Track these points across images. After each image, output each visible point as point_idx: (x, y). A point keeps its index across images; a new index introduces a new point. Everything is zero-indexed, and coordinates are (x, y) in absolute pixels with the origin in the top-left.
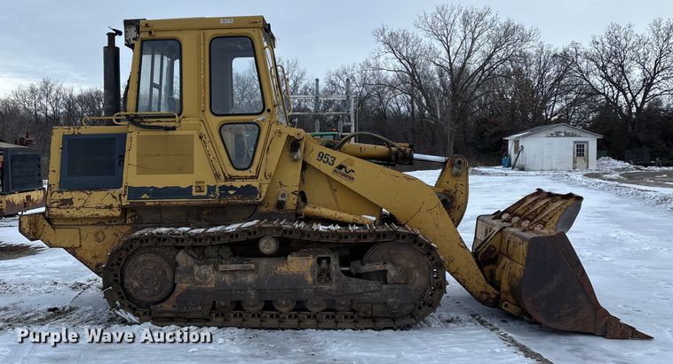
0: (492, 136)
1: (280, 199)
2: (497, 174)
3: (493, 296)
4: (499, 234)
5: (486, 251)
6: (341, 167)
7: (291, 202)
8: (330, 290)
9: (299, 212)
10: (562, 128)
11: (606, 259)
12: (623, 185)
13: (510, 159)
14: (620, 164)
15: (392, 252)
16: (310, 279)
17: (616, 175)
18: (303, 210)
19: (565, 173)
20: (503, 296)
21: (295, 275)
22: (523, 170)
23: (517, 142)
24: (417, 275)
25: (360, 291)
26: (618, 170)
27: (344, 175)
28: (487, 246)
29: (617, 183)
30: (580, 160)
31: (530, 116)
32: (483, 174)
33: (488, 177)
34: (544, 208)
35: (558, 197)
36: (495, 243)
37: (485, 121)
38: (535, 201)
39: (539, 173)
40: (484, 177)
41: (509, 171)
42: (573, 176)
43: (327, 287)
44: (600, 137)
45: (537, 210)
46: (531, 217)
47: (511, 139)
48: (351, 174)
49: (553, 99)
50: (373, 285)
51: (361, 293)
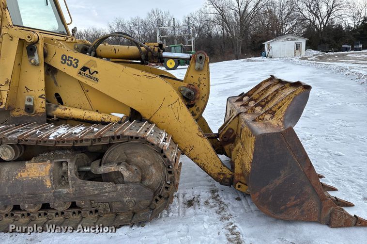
0: (258, 43)
1: (28, 103)
2: (259, 61)
3: (229, 176)
4: (237, 118)
5: (226, 133)
6: (84, 69)
7: (40, 106)
8: (68, 193)
9: (50, 114)
10: (290, 37)
11: (316, 114)
12: (318, 62)
13: (266, 53)
14: (316, 52)
15: (129, 151)
16: (48, 184)
17: (314, 58)
18: (54, 112)
19: (291, 58)
20: (236, 177)
21: (34, 180)
22: (271, 58)
23: (269, 45)
24: (154, 171)
25: (96, 192)
26: (315, 55)
27: (89, 77)
28: (227, 129)
29: (315, 62)
30: (298, 51)
31: (275, 33)
32: (253, 61)
33: (255, 62)
34: (275, 95)
35: (287, 85)
36: (233, 126)
37: (255, 36)
38: (268, 87)
39: (278, 59)
40: (253, 62)
41: (265, 59)
42: (294, 59)
43: (65, 191)
44: (307, 40)
45: (268, 97)
46: (263, 103)
47: (266, 44)
48: (95, 75)
49: (286, 23)
50: (108, 186)
51: (98, 194)
